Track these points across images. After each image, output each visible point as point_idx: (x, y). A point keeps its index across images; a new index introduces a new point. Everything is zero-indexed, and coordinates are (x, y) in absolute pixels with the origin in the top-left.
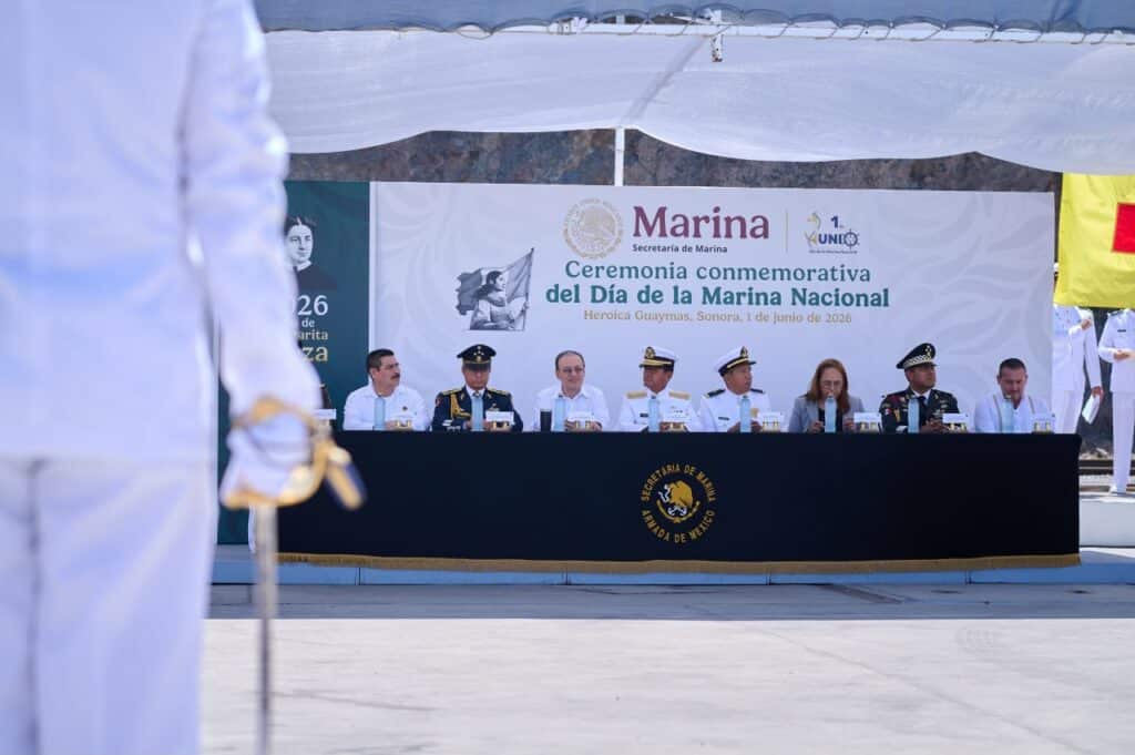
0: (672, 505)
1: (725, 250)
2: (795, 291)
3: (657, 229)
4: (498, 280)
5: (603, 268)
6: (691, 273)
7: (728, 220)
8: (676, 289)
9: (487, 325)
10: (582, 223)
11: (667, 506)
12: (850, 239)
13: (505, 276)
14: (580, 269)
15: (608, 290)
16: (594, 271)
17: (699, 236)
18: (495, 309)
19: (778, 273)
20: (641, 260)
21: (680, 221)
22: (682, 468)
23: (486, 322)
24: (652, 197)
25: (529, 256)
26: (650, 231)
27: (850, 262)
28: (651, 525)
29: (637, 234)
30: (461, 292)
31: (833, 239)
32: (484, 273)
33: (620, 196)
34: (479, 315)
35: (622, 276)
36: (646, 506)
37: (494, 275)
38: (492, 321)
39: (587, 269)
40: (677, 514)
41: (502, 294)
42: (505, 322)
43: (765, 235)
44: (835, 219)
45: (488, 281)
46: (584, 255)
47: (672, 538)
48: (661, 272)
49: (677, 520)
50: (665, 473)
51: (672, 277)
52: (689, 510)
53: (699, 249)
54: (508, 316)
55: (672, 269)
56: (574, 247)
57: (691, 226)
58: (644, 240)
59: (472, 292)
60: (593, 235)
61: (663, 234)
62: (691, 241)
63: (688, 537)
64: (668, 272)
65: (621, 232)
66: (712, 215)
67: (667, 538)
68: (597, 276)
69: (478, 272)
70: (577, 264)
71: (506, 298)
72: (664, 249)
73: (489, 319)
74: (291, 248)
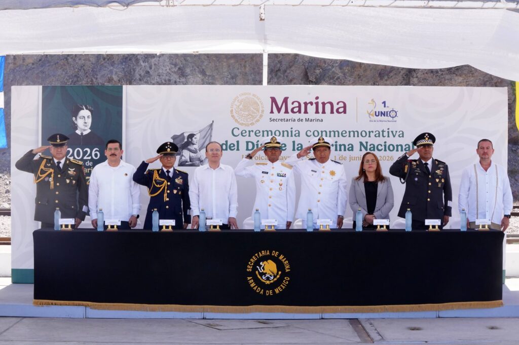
0: (265, 274)
1: (322, 121)
2: (361, 143)
3: (283, 109)
4: (193, 139)
5: (252, 131)
6: (303, 134)
7: (324, 104)
8: (294, 142)
9: (187, 163)
10: (241, 107)
11: (262, 274)
12: (393, 114)
13: (198, 136)
14: (239, 132)
15: (255, 143)
16: (248, 133)
17: (307, 113)
18: (192, 155)
19: (352, 133)
20: (274, 126)
21: (296, 104)
22: (271, 253)
23: (187, 162)
24: (281, 91)
25: (211, 125)
26: (279, 110)
27: (393, 127)
28: (252, 285)
29: (272, 112)
31: (383, 114)
32: (186, 135)
33: (266, 91)
34: (183, 158)
35: (263, 136)
36: (250, 274)
37: (191, 136)
38: (190, 161)
39: (244, 132)
40: (268, 279)
41: (196, 147)
42: (198, 162)
43: (345, 112)
44: (384, 103)
45: (188, 139)
46: (242, 124)
47: (265, 292)
48: (286, 133)
49: (268, 282)
50: (261, 255)
51: (292, 136)
52: (275, 277)
53: (307, 120)
54: (199, 158)
55: (292, 131)
56: (236, 120)
57: (301, 108)
58: (276, 115)
59: (179, 145)
60: (247, 113)
61: (286, 112)
62: (302, 116)
63: (274, 292)
64: (289, 133)
65: (263, 111)
66: (314, 101)
67: (262, 292)
68: (249, 136)
69: (183, 134)
70: (238, 129)
71: (198, 148)
72: (287, 120)
73: (189, 161)
74: (80, 123)
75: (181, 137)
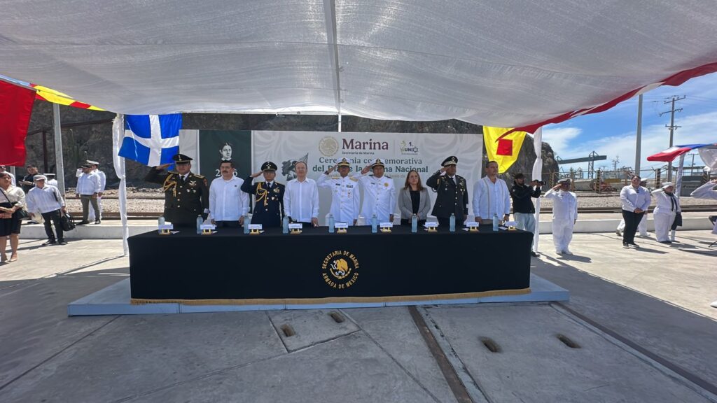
0: (337, 271)
1: (374, 153)
2: (397, 167)
3: (351, 146)
4: (296, 164)
5: (332, 159)
6: (362, 162)
7: (375, 144)
8: (357, 166)
10: (325, 145)
11: (335, 271)
12: (415, 150)
14: (324, 160)
16: (329, 161)
17: (365, 149)
19: (391, 161)
21: (358, 144)
22: (342, 252)
24: (349, 136)
25: (307, 156)
26: (348, 147)
27: (414, 157)
28: (327, 280)
29: (344, 148)
31: (410, 150)
32: (291, 162)
33: (340, 135)
34: (290, 176)
36: (325, 271)
37: (295, 162)
38: (294, 178)
39: (327, 160)
40: (340, 275)
43: (387, 148)
44: (410, 143)
45: (292, 164)
46: (326, 155)
47: (337, 286)
49: (340, 278)
50: (334, 255)
51: (355, 163)
52: (346, 273)
53: (365, 153)
56: (322, 153)
57: (361, 146)
58: (346, 150)
59: (287, 168)
60: (328, 149)
61: (352, 148)
62: (362, 151)
63: (345, 286)
64: (354, 161)
65: (338, 148)
66: (369, 142)
67: (335, 286)
69: (289, 161)
70: (323, 158)
72: (353, 153)
74: (224, 153)
75: (289, 163)
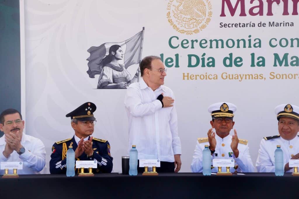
1: (292, 24)
3: (238, 11)
4: (118, 51)
5: (197, 41)
6: (265, 44)
7: (295, 2)
8: (253, 55)
9: (110, 85)
10: (181, 8)
13: (123, 48)
14: (179, 42)
15: (200, 57)
16: (190, 43)
17: (272, 15)
18: (116, 73)
20: (226, 34)
21: (256, 3)
23: (109, 83)
25: (141, 33)
26: (233, 12)
29: (223, 15)
30: (90, 61)
32: (108, 47)
34: (104, 77)
35: (211, 47)
37: (115, 48)
38: (114, 82)
39: (185, 42)
41: (121, 62)
42: (123, 83)
45: (110, 52)
46: (182, 32)
48: (241, 43)
51: (250, 47)
53: (271, 24)
54: (126, 78)
55: (250, 40)
56: (175, 27)
57: (263, 7)
58: (228, 19)
59: (98, 61)
60: (189, 17)
61: (243, 14)
62: (265, 18)
64: (247, 43)
65: (210, 14)
68: (193, 47)
69: (103, 45)
70: (178, 38)
71: (124, 65)
72: (244, 26)
73: (112, 81)
75: (102, 49)
